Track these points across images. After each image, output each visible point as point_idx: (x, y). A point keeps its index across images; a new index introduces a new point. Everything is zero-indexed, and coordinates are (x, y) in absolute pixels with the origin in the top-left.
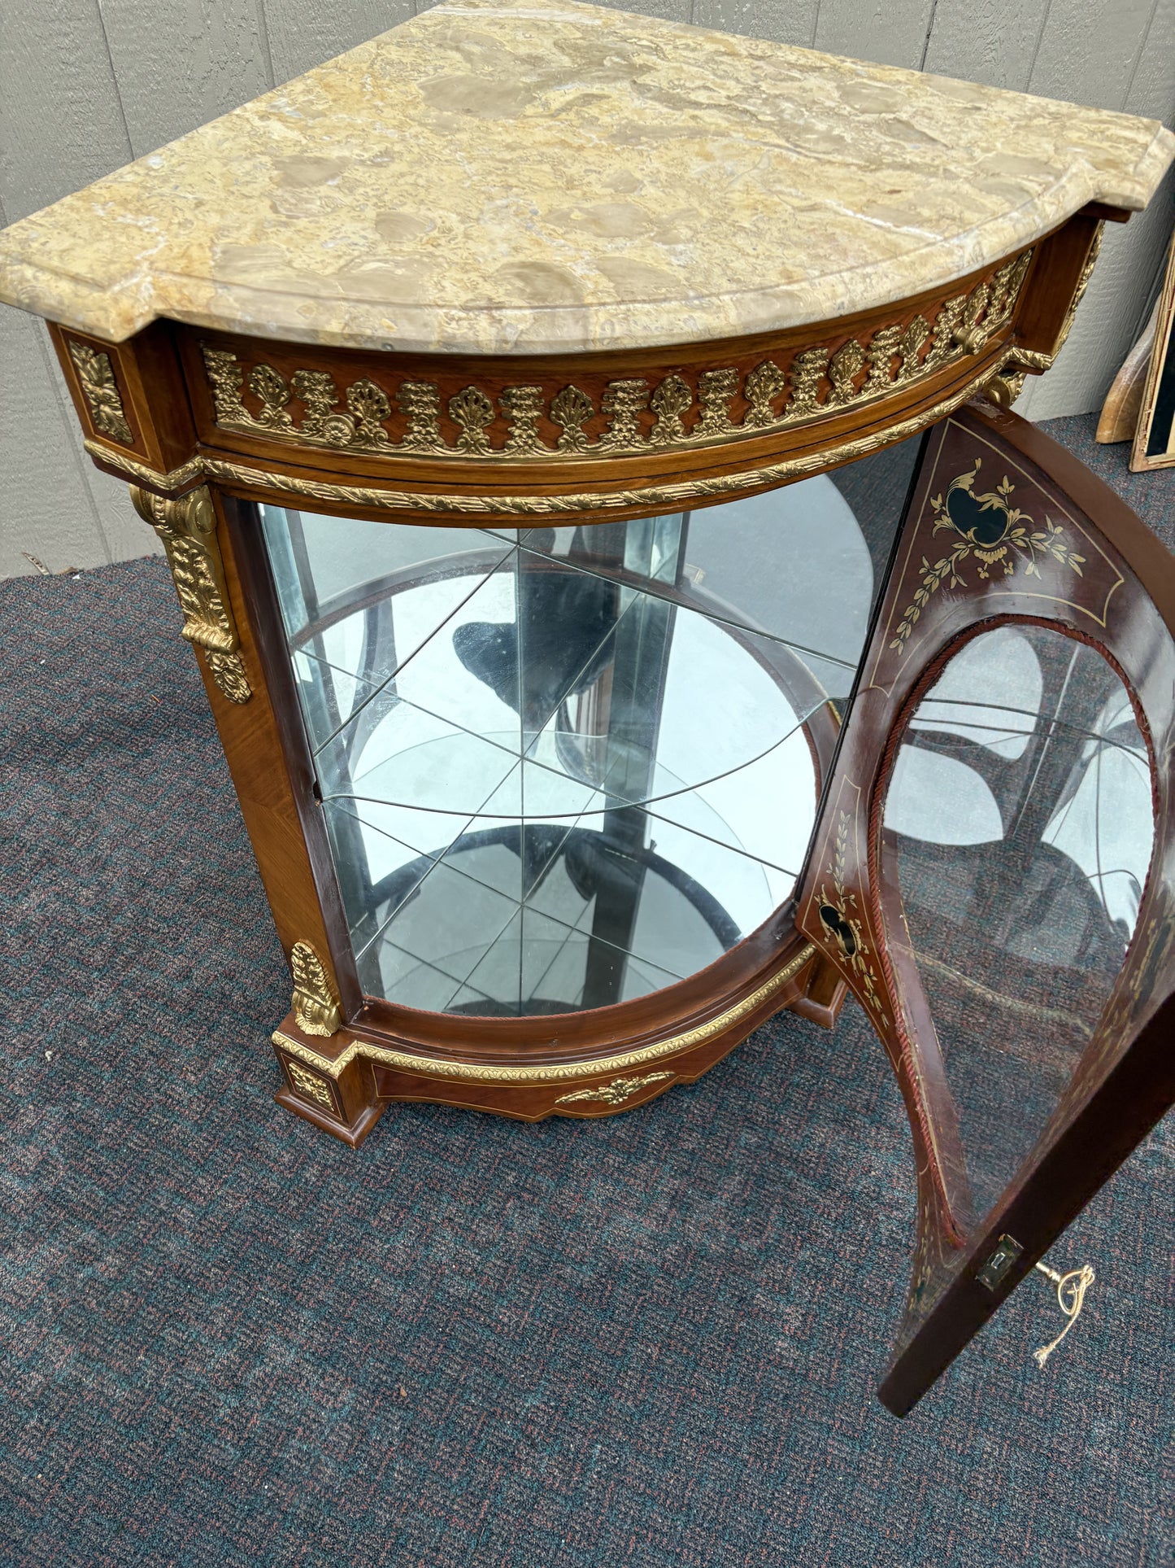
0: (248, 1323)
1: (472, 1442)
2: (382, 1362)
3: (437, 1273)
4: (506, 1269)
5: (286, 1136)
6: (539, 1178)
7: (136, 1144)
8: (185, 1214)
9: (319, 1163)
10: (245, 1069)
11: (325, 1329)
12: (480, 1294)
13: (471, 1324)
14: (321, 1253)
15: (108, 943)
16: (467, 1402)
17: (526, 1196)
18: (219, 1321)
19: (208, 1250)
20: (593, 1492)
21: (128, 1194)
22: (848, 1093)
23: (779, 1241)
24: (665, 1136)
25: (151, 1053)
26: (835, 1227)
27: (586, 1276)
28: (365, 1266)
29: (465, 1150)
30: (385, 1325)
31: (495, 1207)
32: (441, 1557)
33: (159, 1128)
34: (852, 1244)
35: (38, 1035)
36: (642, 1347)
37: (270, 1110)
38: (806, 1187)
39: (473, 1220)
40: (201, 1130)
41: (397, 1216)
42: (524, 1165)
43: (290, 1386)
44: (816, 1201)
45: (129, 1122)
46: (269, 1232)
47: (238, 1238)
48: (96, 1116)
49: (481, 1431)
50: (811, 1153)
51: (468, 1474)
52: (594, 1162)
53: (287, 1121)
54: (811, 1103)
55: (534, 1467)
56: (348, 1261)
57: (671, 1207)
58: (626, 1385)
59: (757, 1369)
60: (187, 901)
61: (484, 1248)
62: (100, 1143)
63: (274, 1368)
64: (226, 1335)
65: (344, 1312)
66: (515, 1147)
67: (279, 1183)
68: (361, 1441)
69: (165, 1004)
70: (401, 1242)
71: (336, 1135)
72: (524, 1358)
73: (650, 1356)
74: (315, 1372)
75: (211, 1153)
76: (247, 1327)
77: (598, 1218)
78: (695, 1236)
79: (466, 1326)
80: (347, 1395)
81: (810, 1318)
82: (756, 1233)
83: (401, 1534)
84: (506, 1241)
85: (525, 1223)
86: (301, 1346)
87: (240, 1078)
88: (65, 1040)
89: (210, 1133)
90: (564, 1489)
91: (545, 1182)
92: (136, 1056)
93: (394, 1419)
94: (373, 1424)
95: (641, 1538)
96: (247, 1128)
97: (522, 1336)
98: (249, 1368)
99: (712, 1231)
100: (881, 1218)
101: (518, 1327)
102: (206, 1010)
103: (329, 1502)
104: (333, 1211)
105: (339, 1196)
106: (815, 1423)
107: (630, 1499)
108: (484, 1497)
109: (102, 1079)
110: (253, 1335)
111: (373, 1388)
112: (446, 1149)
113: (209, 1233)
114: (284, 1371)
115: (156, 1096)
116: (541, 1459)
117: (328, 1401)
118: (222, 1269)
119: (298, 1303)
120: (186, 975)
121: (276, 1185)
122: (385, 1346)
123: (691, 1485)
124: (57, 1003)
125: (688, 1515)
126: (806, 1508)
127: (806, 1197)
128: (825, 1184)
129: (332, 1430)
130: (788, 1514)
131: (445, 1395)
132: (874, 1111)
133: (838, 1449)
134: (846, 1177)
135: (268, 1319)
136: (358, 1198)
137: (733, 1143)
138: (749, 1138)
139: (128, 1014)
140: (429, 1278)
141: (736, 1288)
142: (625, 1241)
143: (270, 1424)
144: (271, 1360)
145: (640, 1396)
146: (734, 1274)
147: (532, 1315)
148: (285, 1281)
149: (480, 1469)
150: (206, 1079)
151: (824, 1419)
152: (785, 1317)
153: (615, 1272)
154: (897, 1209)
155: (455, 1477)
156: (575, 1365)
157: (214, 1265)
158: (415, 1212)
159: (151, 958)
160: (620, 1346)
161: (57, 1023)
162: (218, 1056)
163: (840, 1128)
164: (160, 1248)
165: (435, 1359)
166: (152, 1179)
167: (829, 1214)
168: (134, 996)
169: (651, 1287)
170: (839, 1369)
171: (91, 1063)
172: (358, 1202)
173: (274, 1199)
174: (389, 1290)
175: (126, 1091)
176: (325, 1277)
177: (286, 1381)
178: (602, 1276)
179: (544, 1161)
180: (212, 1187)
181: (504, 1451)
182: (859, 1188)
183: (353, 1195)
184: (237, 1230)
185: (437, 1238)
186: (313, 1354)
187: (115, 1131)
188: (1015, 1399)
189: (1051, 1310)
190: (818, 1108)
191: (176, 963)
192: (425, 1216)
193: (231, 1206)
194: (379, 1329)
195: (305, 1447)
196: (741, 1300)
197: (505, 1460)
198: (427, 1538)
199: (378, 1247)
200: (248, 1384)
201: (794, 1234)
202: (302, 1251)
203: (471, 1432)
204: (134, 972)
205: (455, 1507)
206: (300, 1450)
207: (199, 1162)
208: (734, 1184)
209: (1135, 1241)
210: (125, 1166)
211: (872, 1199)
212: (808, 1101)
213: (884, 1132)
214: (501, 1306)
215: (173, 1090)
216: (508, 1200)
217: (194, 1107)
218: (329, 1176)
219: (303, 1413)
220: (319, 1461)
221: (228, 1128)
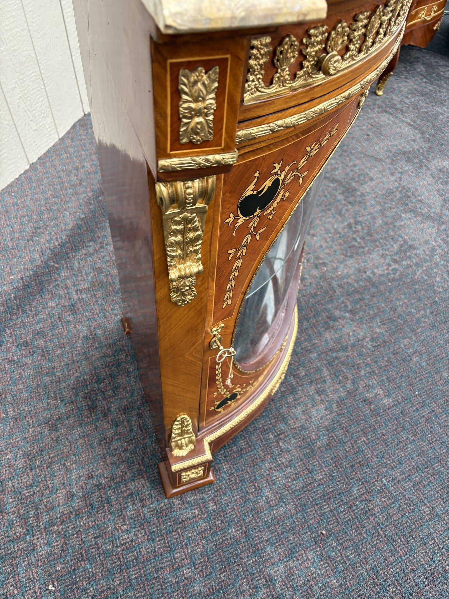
0: (255, 575)
1: (356, 520)
2: (307, 532)
3: (288, 489)
4: (303, 463)
5: (187, 506)
6: (278, 427)
7: (135, 574)
8: (187, 572)
9: (209, 500)
10: (141, 501)
11: (280, 545)
12: (306, 478)
13: (315, 490)
14: (248, 526)
15: (17, 522)
16: (342, 512)
17: (281, 436)
18: (246, 587)
19: (211, 573)
20: (397, 493)
21: (156, 593)
23: (353, 375)
24: (294, 377)
25: (96, 538)
27: (324, 440)
28: (265, 512)
29: (248, 444)
30: (294, 522)
31: (278, 450)
32: (389, 560)
33: (136, 558)
35: (34, 586)
36: (360, 441)
37: (170, 504)
38: (341, 354)
39: (277, 461)
40: (154, 540)
41: (255, 486)
42: (270, 428)
43: (292, 575)
45: (121, 571)
46: (223, 541)
47: (216, 556)
48: (105, 584)
49: (354, 514)
51: (366, 530)
52: (286, 406)
53: (181, 500)
55: (377, 505)
56: (259, 518)
57: (320, 395)
58: (369, 455)
59: (388, 414)
60: (32, 470)
61: (290, 464)
62: (120, 590)
63: (281, 577)
64: (254, 588)
65: (278, 533)
66: (260, 426)
67: (205, 522)
68: (331, 561)
69: (76, 515)
70: (267, 492)
71: (204, 485)
72: (339, 481)
73: (364, 441)
74: (294, 561)
75: (168, 543)
76: (257, 577)
78: (334, 397)
79: (314, 492)
80: (311, 554)
83: (373, 569)
84: (293, 456)
85: (291, 444)
86: (280, 560)
87: (143, 506)
88: (50, 575)
89: (158, 537)
90: (390, 501)
91: (282, 426)
92: (91, 546)
93: (331, 543)
94: (328, 552)
95: (419, 489)
96: (169, 519)
97: (331, 476)
98: (274, 587)
99: (336, 391)
100: (365, 344)
101: (326, 475)
102: (98, 498)
103: (345, 589)
104: (234, 509)
105: (230, 502)
106: (414, 411)
107: (406, 483)
108: (378, 530)
109: (87, 569)
110: (262, 577)
111: (314, 543)
112: (242, 450)
113: (204, 567)
114: (285, 573)
115: (119, 549)
116: (376, 501)
117: (308, 563)
118: (224, 572)
119: (262, 549)
120: (71, 496)
121: (205, 524)
122: (302, 526)
123: (412, 461)
124: (26, 566)
125: (420, 469)
126: (436, 434)
128: (345, 349)
129: (320, 569)
130: (436, 441)
131: (334, 518)
133: (424, 412)
135: (259, 566)
136: (236, 496)
137: (312, 361)
138: (314, 355)
139: (66, 537)
140: (287, 492)
141: (360, 399)
142: (321, 418)
143: (302, 593)
144: (277, 576)
145: (375, 454)
147: (326, 467)
148: (248, 549)
149: (367, 524)
150: (131, 521)
153: (330, 430)
155: (365, 535)
156: (352, 466)
157: (220, 575)
158: (258, 478)
159: (46, 506)
160: (355, 447)
161: (37, 572)
162: (125, 508)
164: (193, 593)
165: (319, 512)
166: (158, 577)
168: (58, 526)
171: (74, 570)
172: (238, 497)
173: (211, 529)
174: (281, 511)
175: (104, 562)
176: (259, 531)
177: (289, 576)
178: (328, 435)
179: (274, 420)
180: (184, 552)
181: (366, 512)
183: (233, 497)
184: (212, 554)
185: (274, 478)
186: (286, 557)
187: (121, 579)
188: (438, 358)
191: (61, 496)
192: (262, 476)
193: (199, 550)
194: (294, 524)
195: (320, 585)
196: (365, 401)
197: (369, 513)
198: (380, 560)
199: (262, 502)
200: (280, 592)
202: (242, 533)
203: (352, 518)
204: (45, 518)
205: (375, 543)
206: (319, 588)
207: (167, 551)
208: (326, 372)
210: (142, 586)
213: (339, 320)
214: (315, 475)
215: (123, 540)
216: (279, 444)
217: (140, 535)
218: (218, 500)
219: (306, 577)
220: (328, 582)
221: (163, 527)
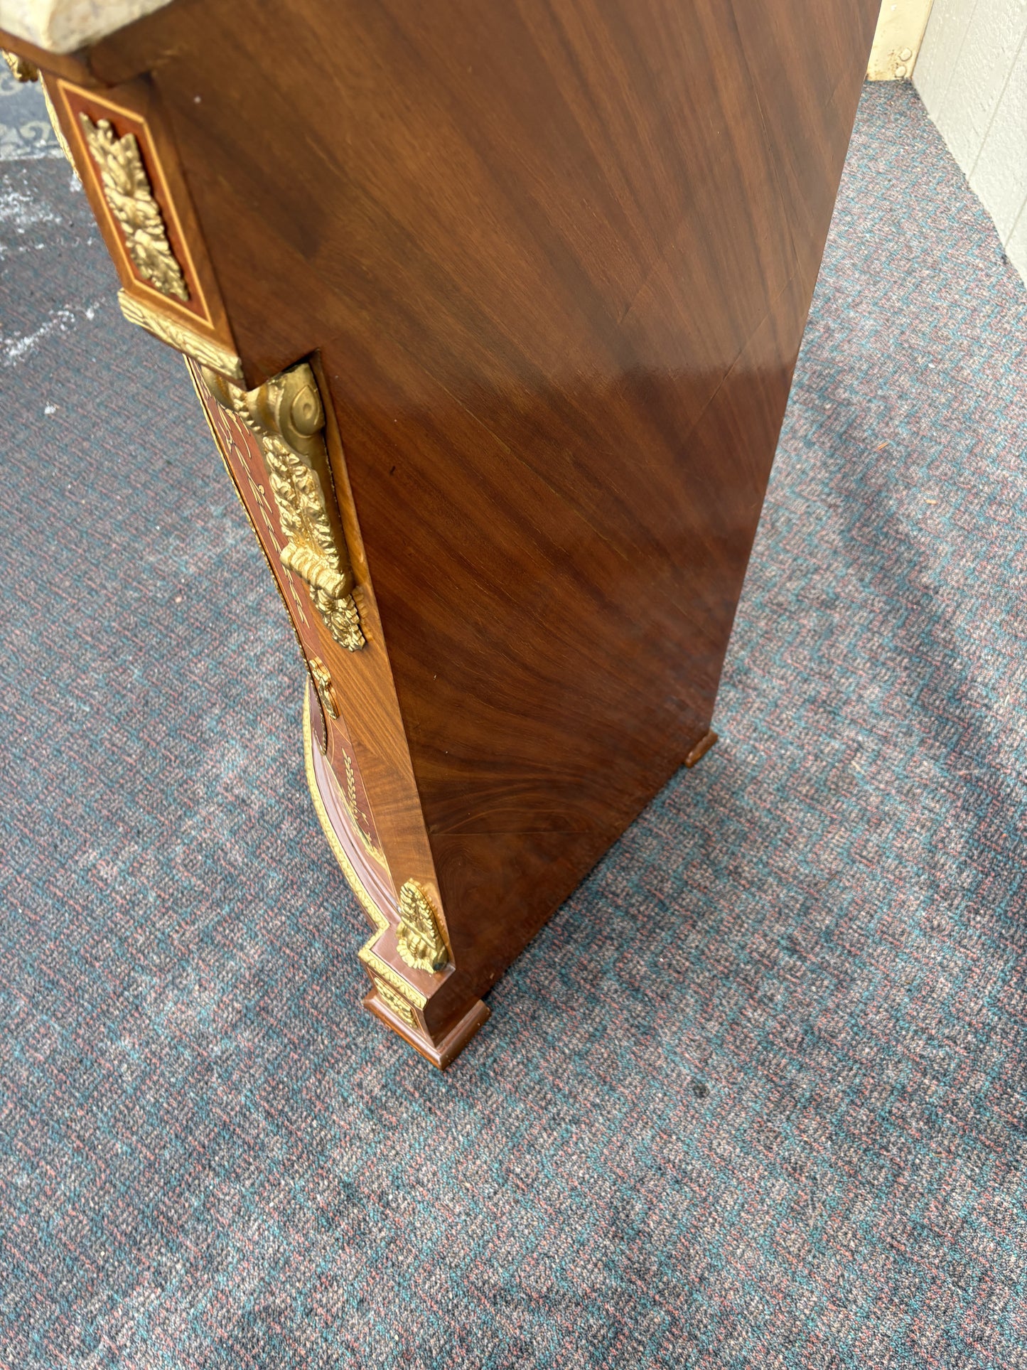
22: (286, 994)
26: (163, 933)
34: (144, 943)
44: (194, 923)
50: (238, 935)
54: (288, 951)
77: (249, 740)
81: (101, 884)
82: (187, 862)
127: (200, 916)
132: (258, 1014)
134: (204, 961)
146: (162, 833)
151: (28, 871)
152: (111, 864)
154: (156, 999)
163: (253, 971)
167: (177, 932)
169: (178, 767)
170: (55, 894)
182: (189, 970)
189: (8, 1116)
190: (281, 957)
201: (173, 894)
209: (24, 1253)
211: (174, 978)
212: (292, 949)
